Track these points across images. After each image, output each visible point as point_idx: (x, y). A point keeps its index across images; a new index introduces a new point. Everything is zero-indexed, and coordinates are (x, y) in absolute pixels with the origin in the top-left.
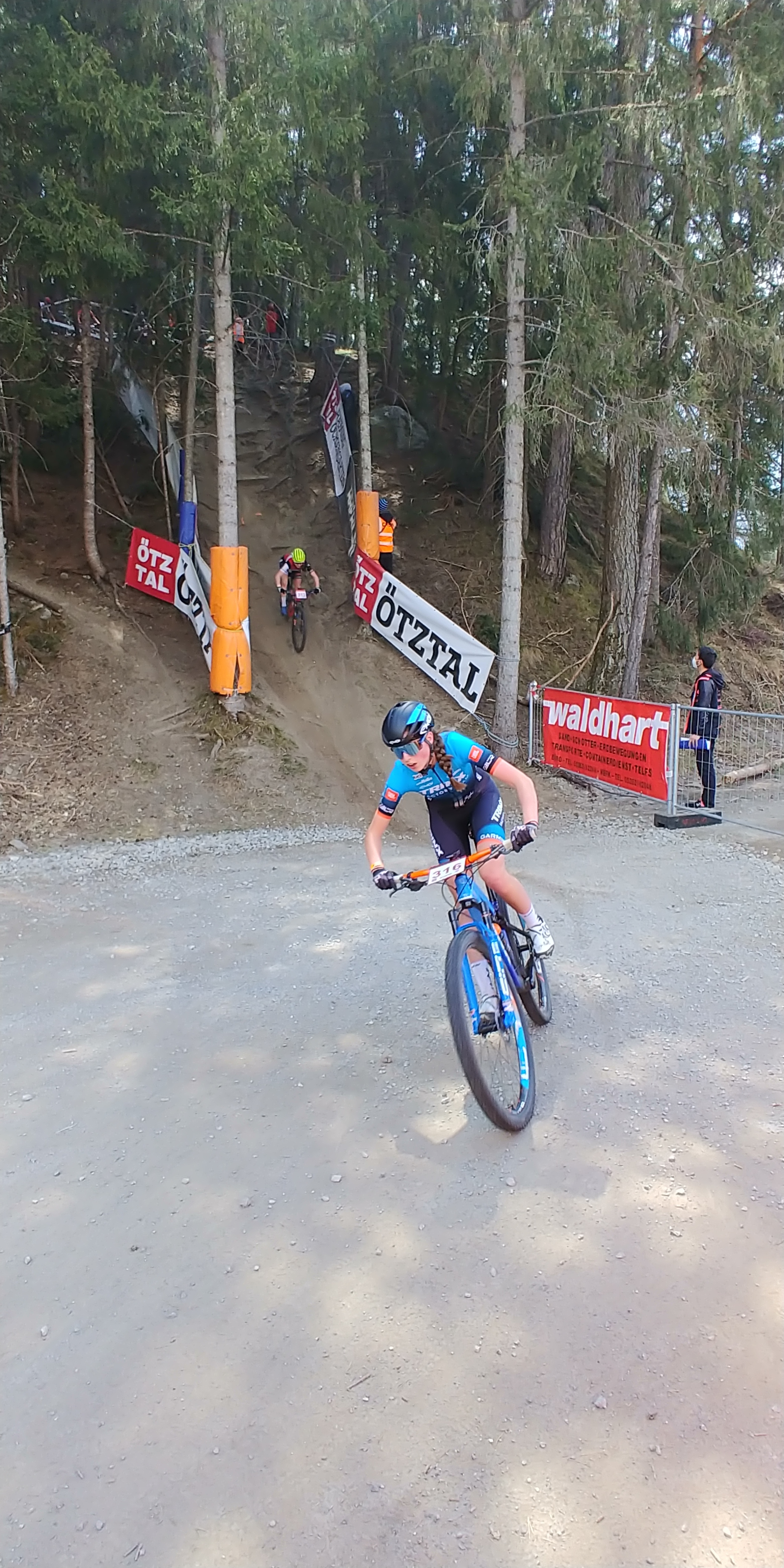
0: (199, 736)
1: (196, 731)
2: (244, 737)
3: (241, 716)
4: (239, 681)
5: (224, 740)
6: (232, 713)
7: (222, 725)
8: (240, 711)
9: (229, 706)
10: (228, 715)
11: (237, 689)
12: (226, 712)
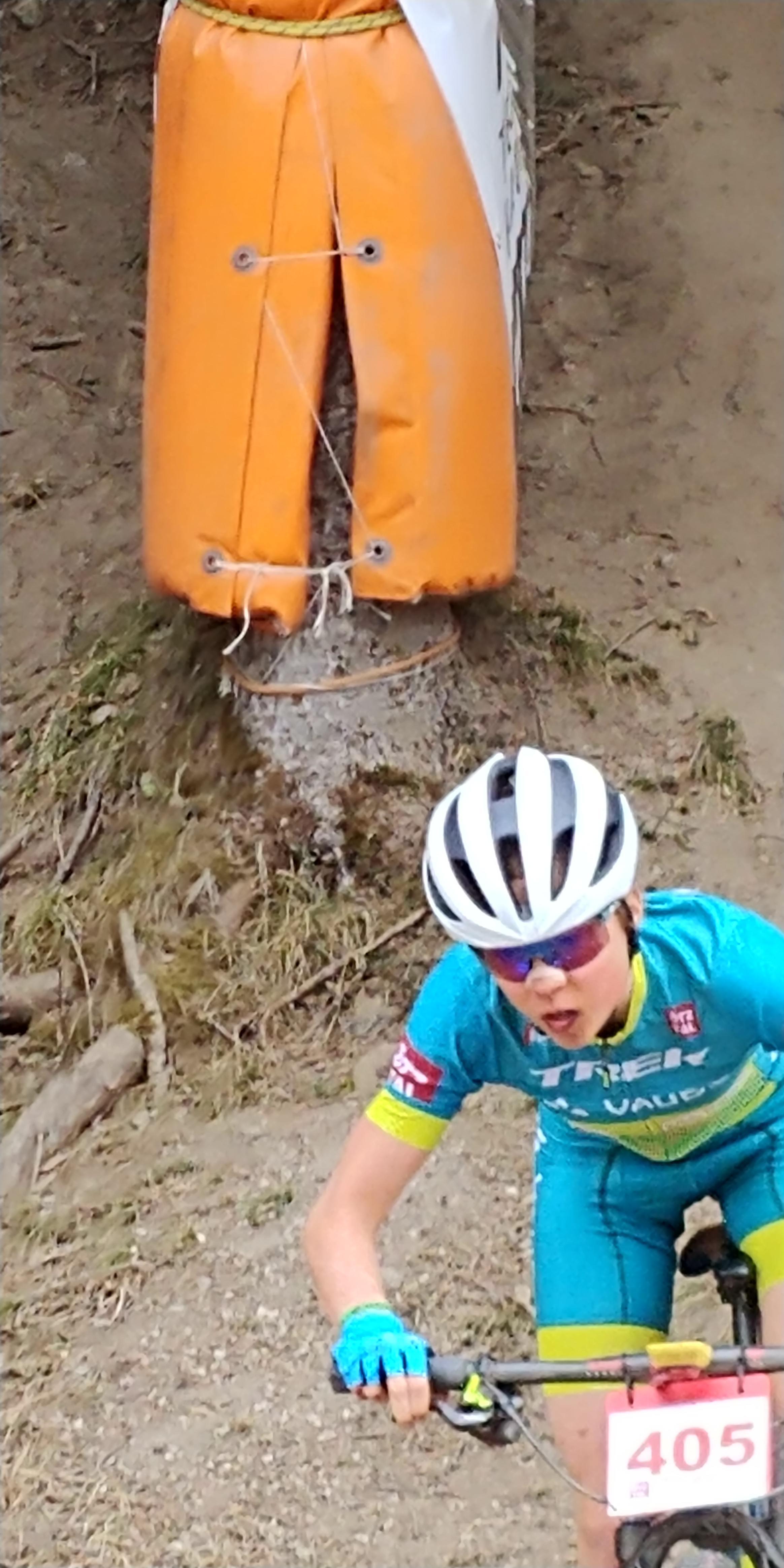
3: (381, 814)
4: (357, 483)
5: (158, 1037)
6: (308, 784)
7: (189, 901)
8: (385, 769)
9: (271, 721)
10: (266, 802)
11: (348, 564)
12: (259, 773)
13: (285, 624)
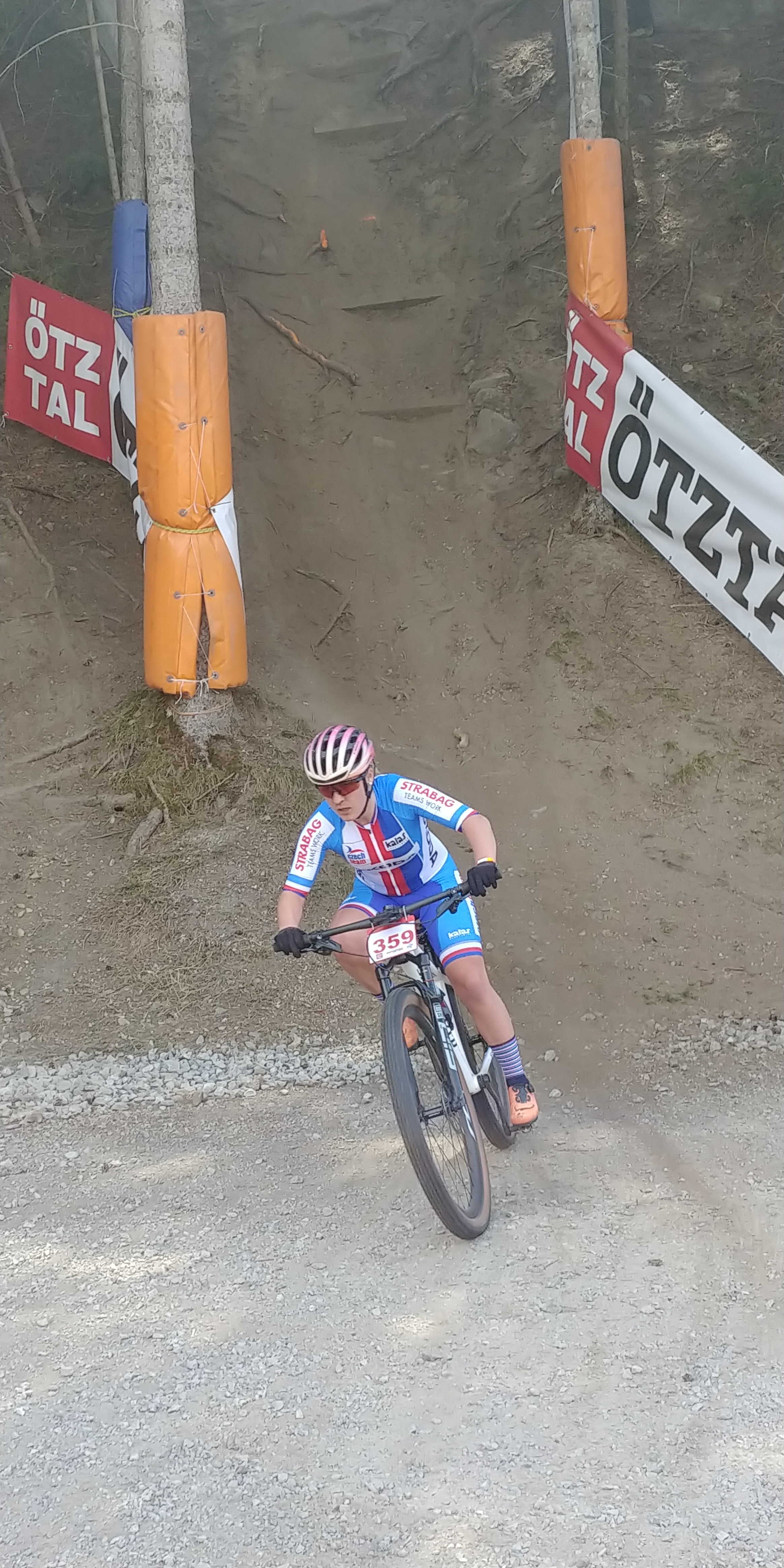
0: (110, 799)
1: (104, 788)
2: (222, 802)
3: (218, 748)
4: (210, 657)
5: (166, 810)
6: (198, 739)
7: (168, 772)
8: (218, 735)
9: (186, 722)
10: (186, 745)
11: (207, 679)
12: (183, 737)
13: (191, 696)
